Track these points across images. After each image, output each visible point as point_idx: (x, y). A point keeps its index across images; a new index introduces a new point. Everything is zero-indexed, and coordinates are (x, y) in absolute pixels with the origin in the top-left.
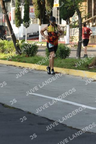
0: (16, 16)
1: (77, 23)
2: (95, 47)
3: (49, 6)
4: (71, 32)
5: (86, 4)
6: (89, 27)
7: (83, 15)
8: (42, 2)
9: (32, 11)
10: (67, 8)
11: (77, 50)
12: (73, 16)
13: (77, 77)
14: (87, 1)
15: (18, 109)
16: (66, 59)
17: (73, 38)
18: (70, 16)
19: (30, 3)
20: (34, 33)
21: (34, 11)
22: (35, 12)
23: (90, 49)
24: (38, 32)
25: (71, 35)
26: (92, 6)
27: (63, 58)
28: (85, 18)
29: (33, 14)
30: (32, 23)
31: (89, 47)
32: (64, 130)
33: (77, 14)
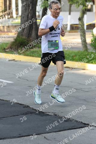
5: (2, 1)
6: (5, 19)
28: (2, 12)
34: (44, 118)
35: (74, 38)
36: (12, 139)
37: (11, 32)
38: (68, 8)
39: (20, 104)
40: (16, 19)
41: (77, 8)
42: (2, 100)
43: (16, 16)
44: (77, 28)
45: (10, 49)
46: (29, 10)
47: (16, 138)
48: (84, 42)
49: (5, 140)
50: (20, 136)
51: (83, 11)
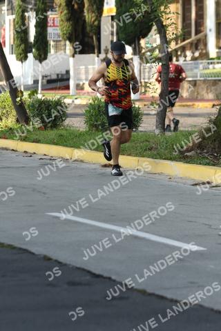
0: (16, 36)
1: (157, 50)
2: (198, 106)
3: (93, 12)
4: (144, 72)
5: (177, 9)
6: (185, 61)
7: (171, 34)
8: (78, 4)
9: (53, 23)
11: (157, 114)
12: (149, 36)
13: (157, 175)
14: (181, 2)
15: (20, 249)
17: (148, 87)
18: (141, 35)
19: (49, 6)
20: (58, 75)
21: (58, 25)
22: (61, 25)
23: (187, 113)
24: (68, 72)
25: (144, 79)
26: (190, 12)
28: (176, 39)
29: (56, 32)
30: (52, 51)
31: (186, 107)
33: (156, 32)
37: (203, 100)
40: (216, 61)
43: (217, 53)
45: (199, 151)
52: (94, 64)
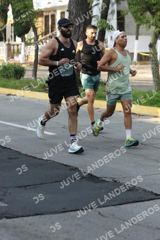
1: (33, 40)
3: (2, 22)
4: (27, 50)
5: (42, 20)
7: (39, 32)
10: (21, 24)
11: (33, 70)
12: (29, 32)
13: (33, 99)
14: (44, 16)
16: (21, 79)
17: (29, 57)
18: (25, 32)
25: (27, 53)
26: (49, 21)
27: (17, 79)
28: (42, 34)
32: (19, 158)
33: (32, 31)
34: (99, 185)
35: (142, 73)
36: (53, 215)
38: (135, 30)
39: (65, 165)
41: (148, 30)
42: (40, 159)
44: (147, 57)
46: (80, 32)
47: (58, 213)
48: (157, 77)
49: (42, 216)
50: (63, 210)
51: (156, 34)
52: (3, 46)
